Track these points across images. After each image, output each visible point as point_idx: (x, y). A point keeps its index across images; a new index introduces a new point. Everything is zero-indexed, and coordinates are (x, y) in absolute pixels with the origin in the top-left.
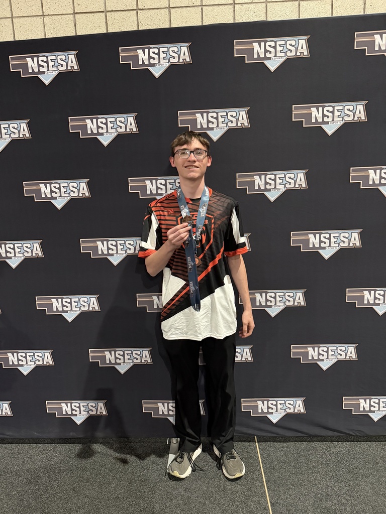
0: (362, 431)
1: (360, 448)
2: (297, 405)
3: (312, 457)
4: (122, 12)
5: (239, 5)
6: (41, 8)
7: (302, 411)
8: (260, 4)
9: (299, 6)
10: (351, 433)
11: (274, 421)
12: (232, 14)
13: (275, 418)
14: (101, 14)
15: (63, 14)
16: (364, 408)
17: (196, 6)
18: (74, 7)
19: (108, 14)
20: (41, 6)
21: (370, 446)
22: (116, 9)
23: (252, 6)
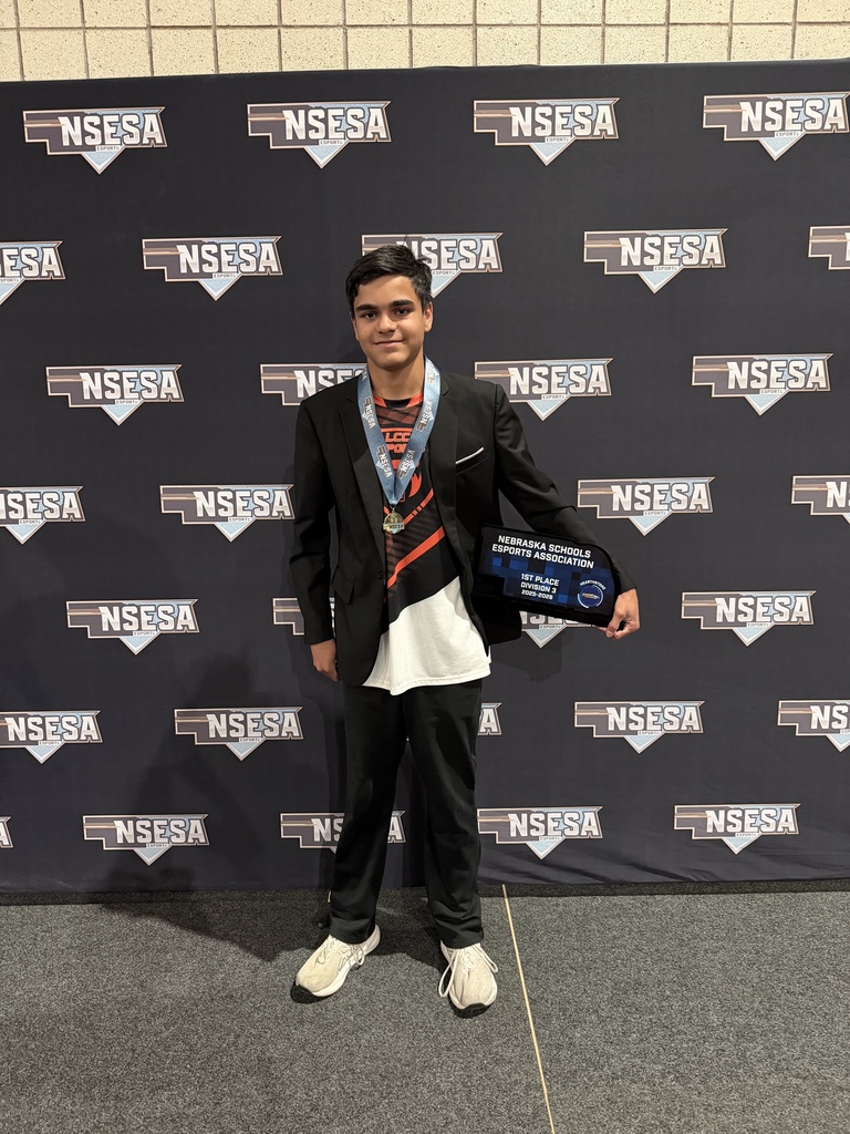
0: (709, 873)
1: (706, 904)
2: (584, 822)
3: (612, 922)
4: (249, 30)
5: (486, 28)
6: (79, 13)
7: (596, 833)
8: (526, 29)
9: (603, 36)
10: (689, 876)
11: (542, 854)
12: (471, 45)
13: (542, 849)
14: (204, 31)
15: (126, 28)
16: (714, 827)
17: (399, 25)
18: (149, 14)
19: (219, 32)
20: (79, 9)
21: (724, 902)
22: (236, 24)
23: (511, 31)
